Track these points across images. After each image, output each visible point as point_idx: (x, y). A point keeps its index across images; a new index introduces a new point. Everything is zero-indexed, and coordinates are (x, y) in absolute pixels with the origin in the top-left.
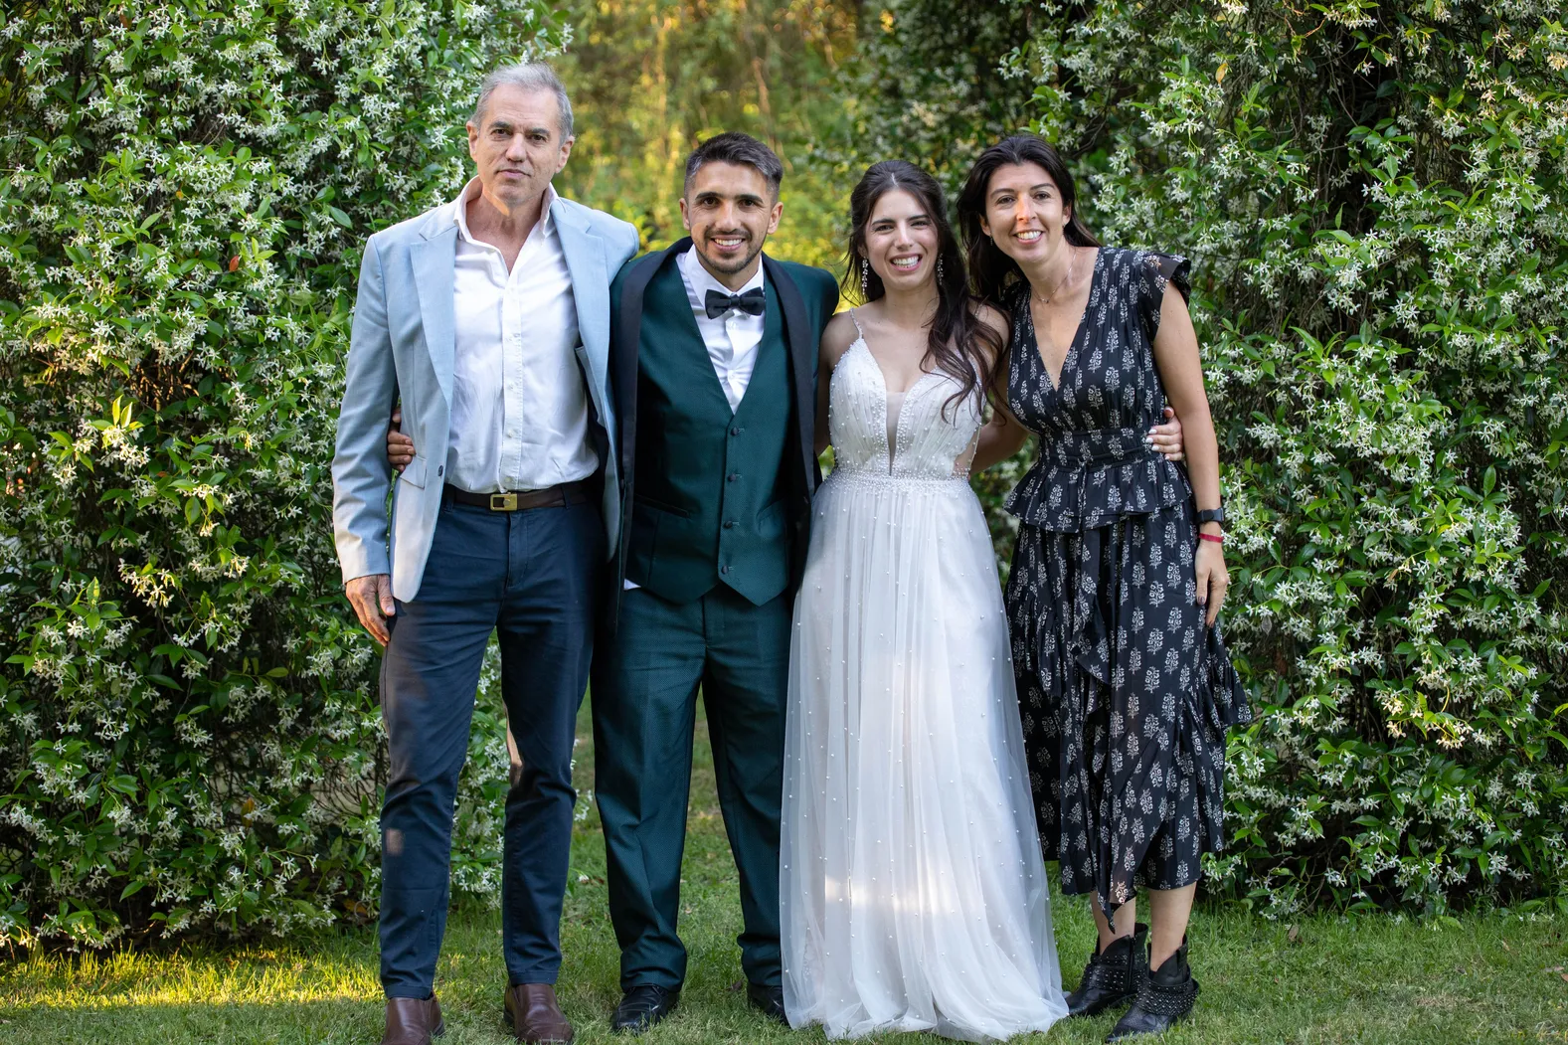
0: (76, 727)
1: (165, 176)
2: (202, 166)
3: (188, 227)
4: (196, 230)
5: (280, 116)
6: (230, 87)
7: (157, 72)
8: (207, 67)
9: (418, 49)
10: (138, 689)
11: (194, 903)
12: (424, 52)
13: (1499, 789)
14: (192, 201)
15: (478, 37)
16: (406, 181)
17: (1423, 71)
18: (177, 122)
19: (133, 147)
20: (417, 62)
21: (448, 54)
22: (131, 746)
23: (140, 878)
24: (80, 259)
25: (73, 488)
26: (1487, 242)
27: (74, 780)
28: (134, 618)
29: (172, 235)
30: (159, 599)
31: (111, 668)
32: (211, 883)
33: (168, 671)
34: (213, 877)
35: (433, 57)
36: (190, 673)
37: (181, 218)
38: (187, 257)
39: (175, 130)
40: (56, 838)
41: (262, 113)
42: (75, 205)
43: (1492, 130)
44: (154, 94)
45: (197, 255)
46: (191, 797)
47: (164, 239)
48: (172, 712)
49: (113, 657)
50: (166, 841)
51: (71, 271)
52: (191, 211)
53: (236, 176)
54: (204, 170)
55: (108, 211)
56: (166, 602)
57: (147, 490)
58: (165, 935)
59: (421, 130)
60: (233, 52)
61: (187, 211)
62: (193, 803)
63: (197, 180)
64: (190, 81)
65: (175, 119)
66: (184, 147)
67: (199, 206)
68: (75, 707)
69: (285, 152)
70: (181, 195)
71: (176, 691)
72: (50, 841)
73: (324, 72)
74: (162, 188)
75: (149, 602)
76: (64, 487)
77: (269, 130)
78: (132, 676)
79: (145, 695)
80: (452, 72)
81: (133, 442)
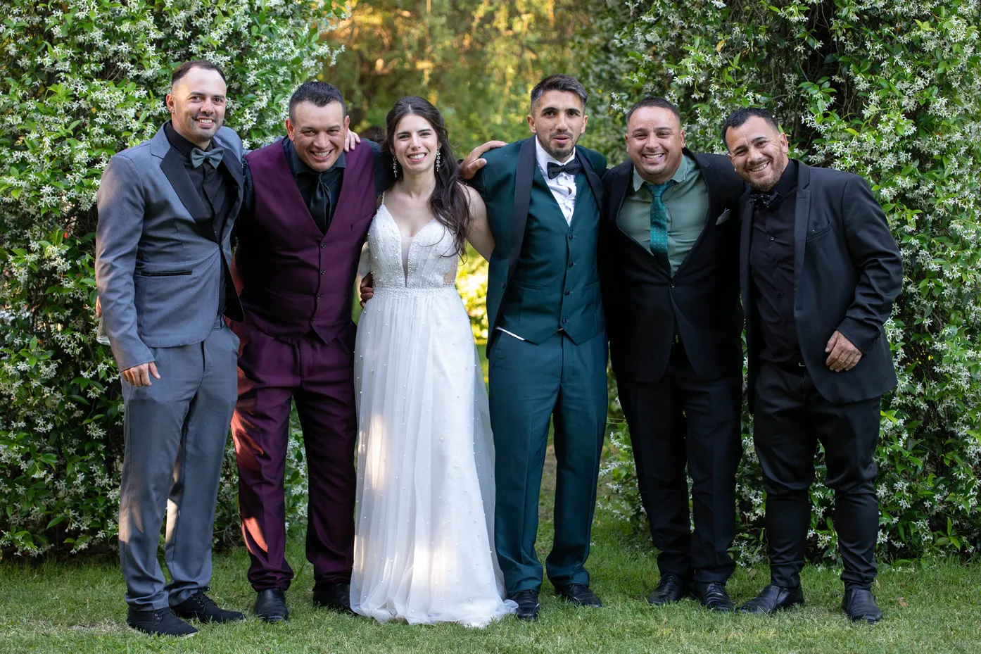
0: (23, 424)
1: (85, 99)
2: (107, 94)
3: (97, 130)
4: (101, 131)
5: (156, 64)
6: (125, 48)
7: (81, 38)
8: (111, 35)
9: (246, 24)
10: (62, 403)
11: (93, 531)
12: (249, 26)
13: (885, 490)
14: (100, 114)
15: (288, 17)
16: (234, 103)
17: (849, 48)
18: (93, 67)
19: (68, 82)
20: (245, 32)
21: (264, 27)
22: (59, 436)
23: (59, 516)
24: (33, 146)
25: (28, 283)
26: (882, 154)
27: (20, 455)
28: (59, 361)
29: (87, 134)
30: (73, 350)
31: (46, 389)
32: (103, 520)
33: (80, 393)
34: (104, 516)
35: (255, 29)
36: (91, 394)
37: (93, 124)
38: (97, 147)
39: (92, 71)
40: (10, 490)
41: (145, 62)
42: (33, 115)
43: (885, 84)
44: (79, 50)
45: (104, 146)
46: (94, 468)
47: (84, 136)
48: (84, 417)
49: (48, 383)
50: (76, 494)
51: (27, 154)
52: (100, 120)
53: (126, 100)
54: (107, 96)
55: (52, 119)
56: (78, 351)
57: (69, 285)
58: (73, 551)
59: (244, 73)
60: (126, 27)
61: (97, 120)
62: (95, 472)
63: (103, 101)
64: (100, 44)
65: (92, 65)
66: (96, 82)
67: (104, 117)
68: (23, 411)
69: (160, 85)
70: (94, 110)
71: (85, 405)
72: (6, 492)
73: (182, 38)
74: (83, 106)
75: (68, 351)
76: (22, 282)
77: (148, 73)
78: (58, 395)
79: (66, 406)
80: (265, 38)
81: (63, 257)
